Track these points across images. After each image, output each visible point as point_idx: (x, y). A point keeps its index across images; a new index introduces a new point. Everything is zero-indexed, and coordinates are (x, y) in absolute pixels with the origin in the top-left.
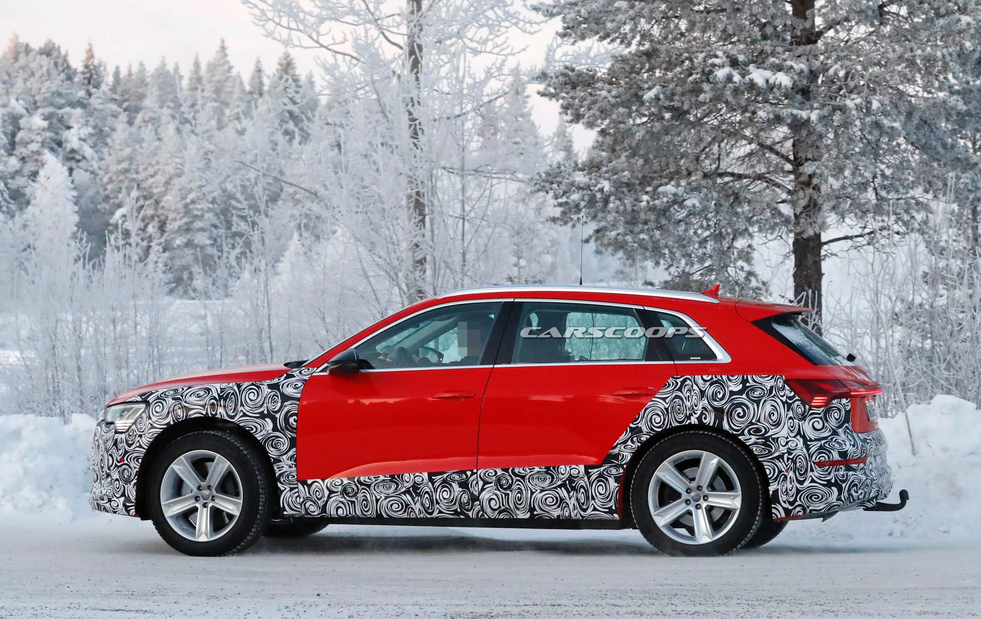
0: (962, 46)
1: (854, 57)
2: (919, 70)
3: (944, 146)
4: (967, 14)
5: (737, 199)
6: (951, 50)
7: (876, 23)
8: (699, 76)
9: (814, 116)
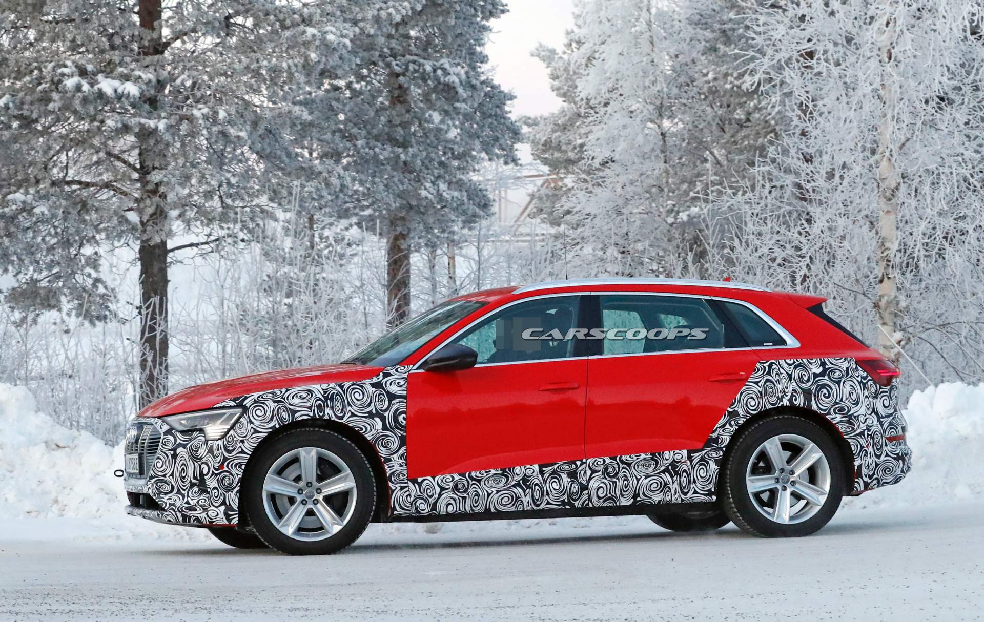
0: (307, 58)
1: (200, 68)
2: (265, 80)
3: (289, 155)
4: (312, 26)
5: (84, 206)
6: (296, 61)
7: (223, 34)
8: (48, 85)
9: (162, 125)
